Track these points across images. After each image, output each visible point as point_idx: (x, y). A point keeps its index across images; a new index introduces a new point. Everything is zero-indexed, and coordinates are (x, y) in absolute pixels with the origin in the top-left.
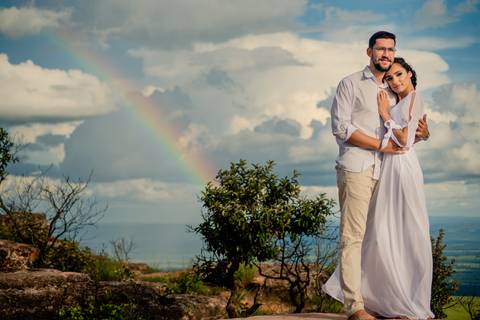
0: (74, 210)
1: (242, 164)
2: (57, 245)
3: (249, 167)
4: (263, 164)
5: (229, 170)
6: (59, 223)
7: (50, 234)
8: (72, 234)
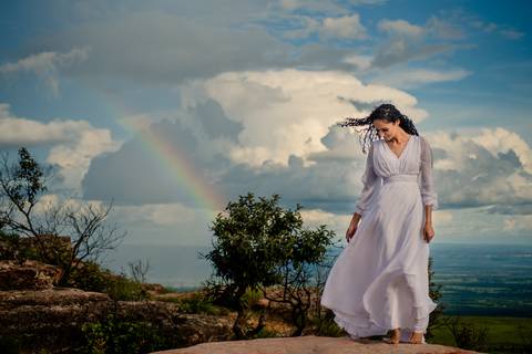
0: (95, 235)
1: (250, 196)
2: (80, 266)
3: (256, 200)
4: (269, 198)
5: (238, 202)
6: (82, 247)
7: (74, 256)
8: (94, 257)
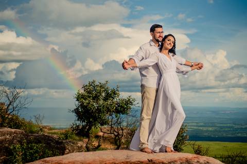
1: (94, 82)
3: (97, 83)
4: (103, 82)
5: (88, 84)
